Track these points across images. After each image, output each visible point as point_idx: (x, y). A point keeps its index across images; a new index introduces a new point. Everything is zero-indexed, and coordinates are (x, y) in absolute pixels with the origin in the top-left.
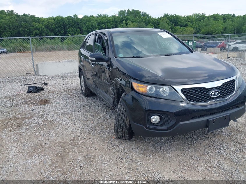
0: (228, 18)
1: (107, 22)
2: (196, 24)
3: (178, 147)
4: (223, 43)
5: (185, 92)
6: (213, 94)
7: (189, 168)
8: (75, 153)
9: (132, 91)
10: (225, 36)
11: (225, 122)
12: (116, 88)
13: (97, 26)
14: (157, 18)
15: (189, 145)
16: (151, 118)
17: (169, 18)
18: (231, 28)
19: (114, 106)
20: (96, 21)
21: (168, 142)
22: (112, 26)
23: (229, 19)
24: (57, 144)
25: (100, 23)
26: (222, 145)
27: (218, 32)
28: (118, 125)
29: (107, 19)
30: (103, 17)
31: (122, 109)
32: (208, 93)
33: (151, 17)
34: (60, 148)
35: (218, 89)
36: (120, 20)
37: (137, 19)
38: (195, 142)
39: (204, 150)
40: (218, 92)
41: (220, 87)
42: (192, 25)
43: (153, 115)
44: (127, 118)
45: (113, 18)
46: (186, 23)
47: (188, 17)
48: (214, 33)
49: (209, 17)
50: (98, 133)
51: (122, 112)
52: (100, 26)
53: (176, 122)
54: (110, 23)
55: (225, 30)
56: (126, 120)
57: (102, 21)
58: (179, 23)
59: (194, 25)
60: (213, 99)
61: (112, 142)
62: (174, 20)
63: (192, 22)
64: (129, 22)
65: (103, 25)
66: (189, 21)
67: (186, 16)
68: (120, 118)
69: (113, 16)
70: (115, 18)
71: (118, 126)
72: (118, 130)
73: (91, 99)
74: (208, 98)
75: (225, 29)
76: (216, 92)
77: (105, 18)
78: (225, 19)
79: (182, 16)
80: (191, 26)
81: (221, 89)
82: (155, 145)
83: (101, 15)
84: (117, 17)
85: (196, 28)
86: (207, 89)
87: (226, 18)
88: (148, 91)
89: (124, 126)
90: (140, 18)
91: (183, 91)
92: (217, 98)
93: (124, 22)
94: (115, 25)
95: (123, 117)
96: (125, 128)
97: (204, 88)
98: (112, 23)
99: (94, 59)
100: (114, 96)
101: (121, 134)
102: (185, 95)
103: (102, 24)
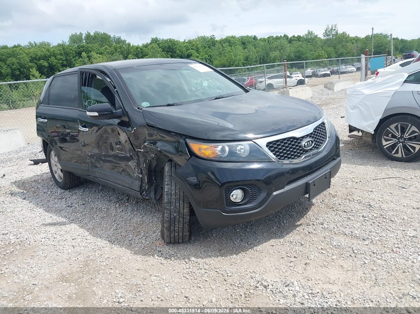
0: (248, 42)
1: (50, 57)
2: (204, 53)
3: (265, 234)
4: (252, 79)
5: (272, 147)
6: (306, 144)
7: (296, 258)
8: (103, 285)
9: (191, 156)
10: (248, 69)
11: (326, 183)
12: (145, 161)
13: (31, 64)
14: (141, 45)
15: (279, 228)
16: (232, 194)
17: (161, 45)
18: (254, 57)
19: (143, 192)
20: (27, 54)
21: (248, 230)
22: (61, 62)
23: (250, 43)
24: (58, 280)
25: (35, 58)
26: (321, 218)
27: (239, 64)
28: (170, 219)
29: (48, 50)
30: (39, 47)
31: (173, 192)
32: (300, 145)
33: (129, 44)
34: (68, 284)
35: (310, 137)
36: (75, 51)
37: (106, 49)
38: (285, 222)
39: (304, 229)
40: (311, 141)
41: (311, 134)
42: (198, 55)
43: (233, 189)
44: (184, 206)
45: (61, 48)
46: (189, 51)
47: (190, 42)
48: (233, 65)
49: (222, 42)
50: (126, 244)
51: (173, 197)
52: (36, 63)
53: (268, 193)
54: (55, 57)
55: (247, 61)
56: (184, 209)
57: (39, 55)
58: (178, 51)
59: (201, 53)
60: (307, 151)
61: (161, 251)
62: (169, 47)
63: (197, 50)
64: (93, 54)
65: (43, 61)
66: (192, 49)
67: (186, 41)
68: (172, 208)
69: (59, 45)
70: (63, 49)
71: (170, 222)
72: (170, 228)
73: (79, 192)
74: (302, 152)
75: (247, 59)
76: (309, 141)
77: (45, 48)
78: (244, 44)
79: (181, 41)
80: (198, 57)
81: (313, 137)
82: (231, 240)
83: (36, 45)
84: (69, 46)
85: (205, 59)
86: (298, 139)
87: (245, 42)
88: (220, 153)
89: (181, 219)
90: (110, 46)
91: (269, 145)
92: (311, 149)
93: (84, 54)
94: (67, 60)
95: (178, 204)
96: (183, 222)
97: (294, 138)
98: (59, 57)
99: (96, 114)
100: (141, 176)
101: (176, 234)
102: (272, 151)
103: (39, 59)
